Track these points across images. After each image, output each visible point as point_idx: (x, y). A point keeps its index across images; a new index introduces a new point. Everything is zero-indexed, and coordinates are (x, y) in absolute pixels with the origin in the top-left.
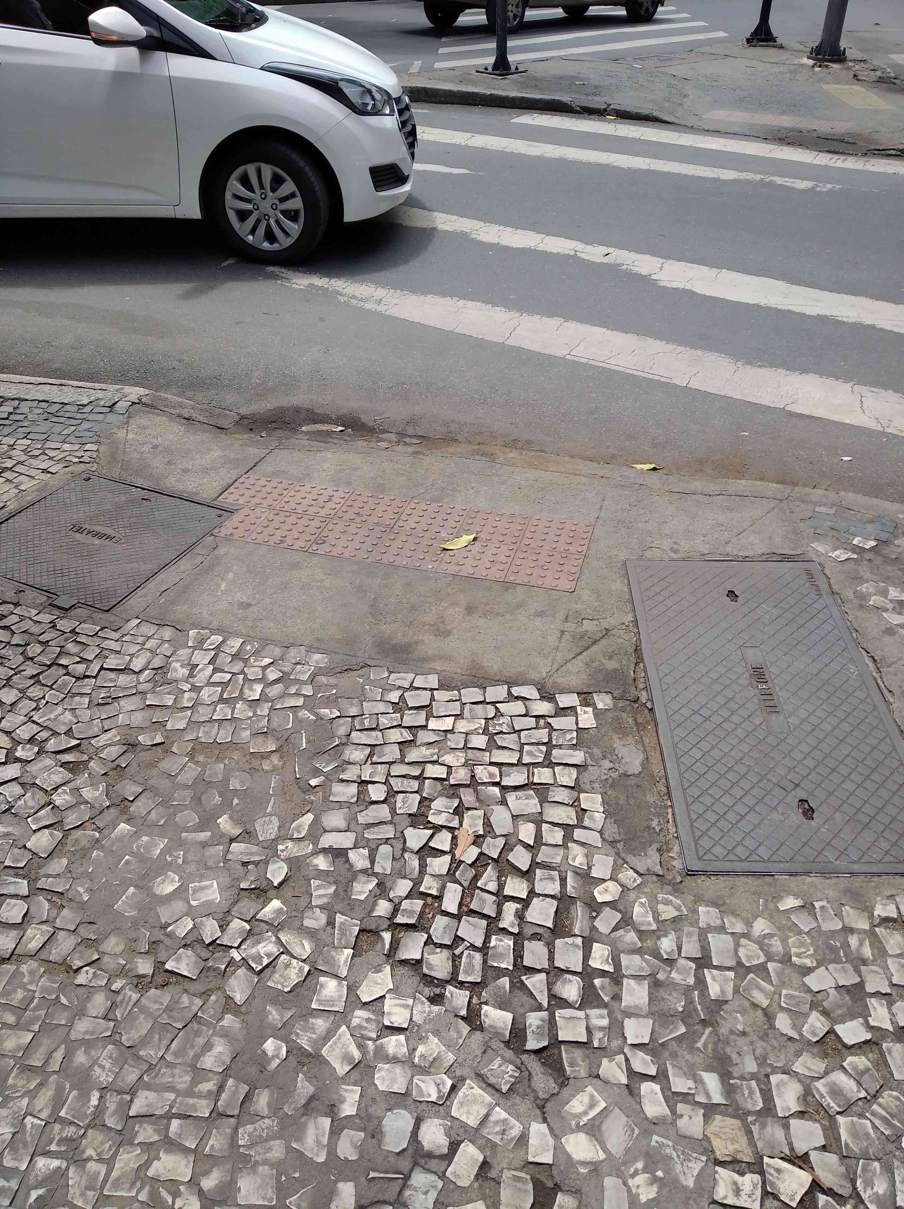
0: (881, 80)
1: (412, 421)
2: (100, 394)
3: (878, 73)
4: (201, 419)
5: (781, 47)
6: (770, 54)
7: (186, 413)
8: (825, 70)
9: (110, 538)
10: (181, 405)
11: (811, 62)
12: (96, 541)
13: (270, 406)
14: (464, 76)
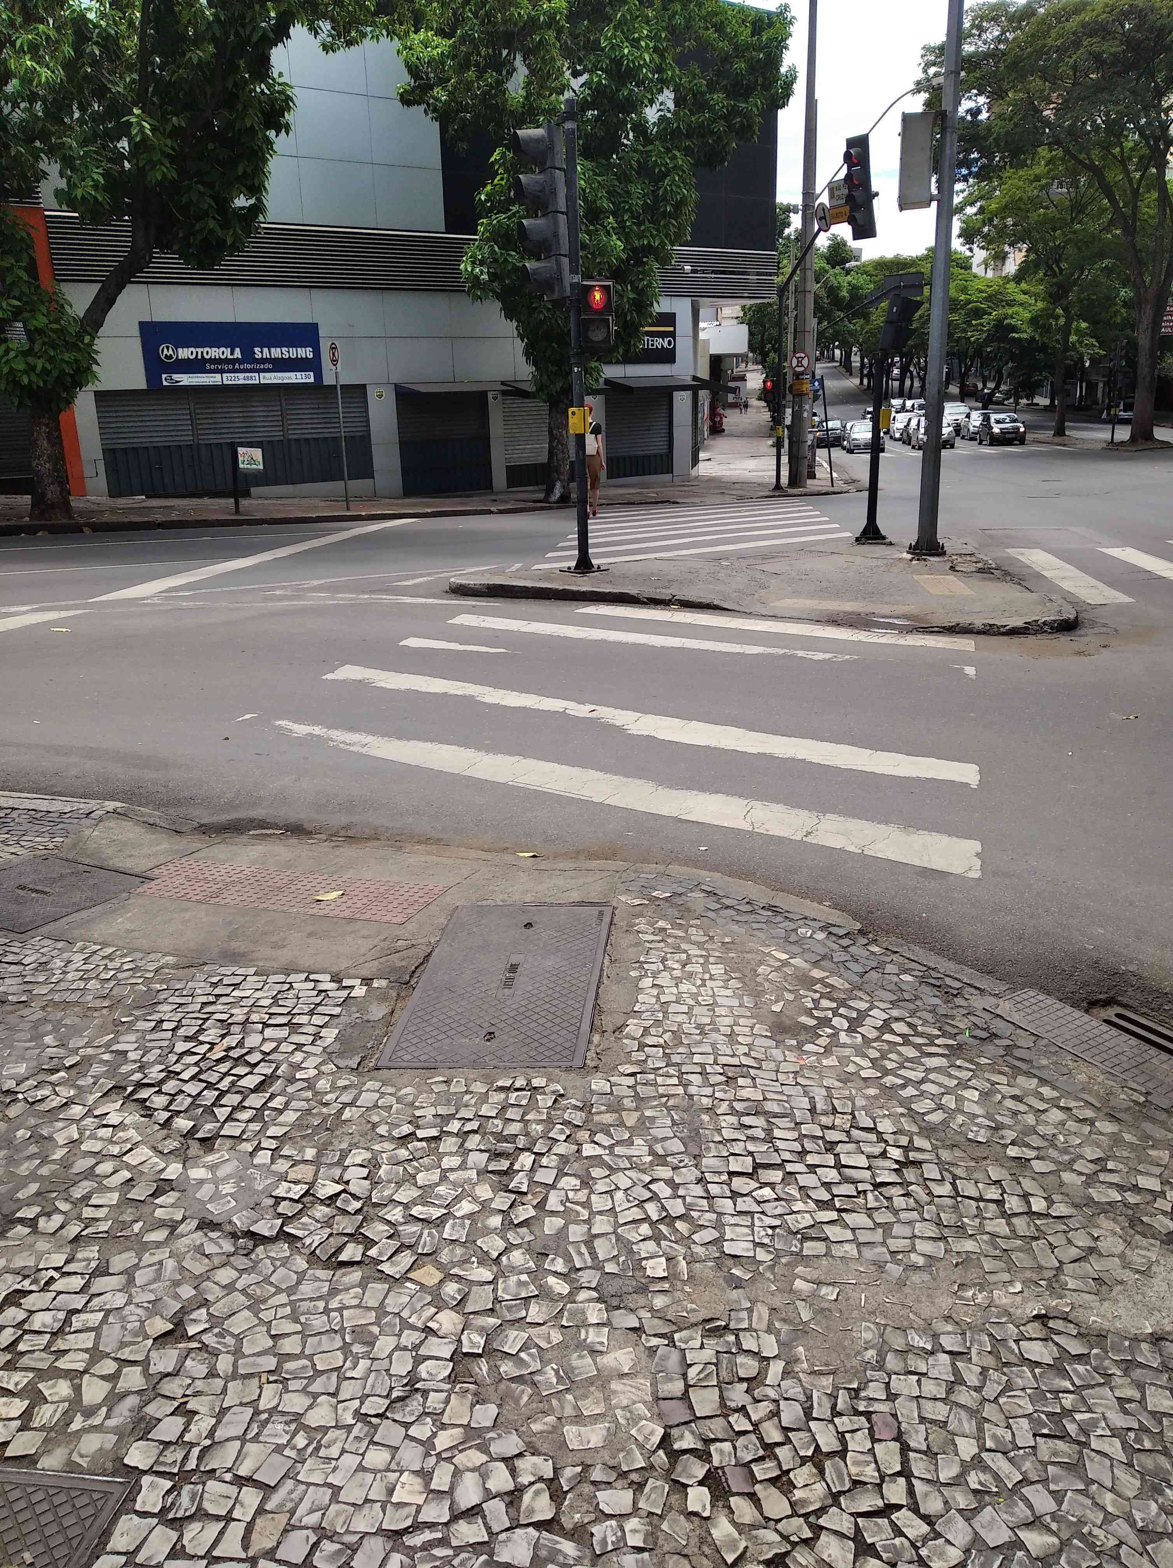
0: (980, 571)
1: (347, 827)
2: (82, 806)
3: (979, 565)
4: (163, 825)
5: (891, 544)
6: (878, 550)
7: (151, 821)
8: (923, 562)
9: (45, 893)
10: (150, 816)
11: (910, 556)
12: (34, 895)
13: (228, 818)
14: (548, 575)
